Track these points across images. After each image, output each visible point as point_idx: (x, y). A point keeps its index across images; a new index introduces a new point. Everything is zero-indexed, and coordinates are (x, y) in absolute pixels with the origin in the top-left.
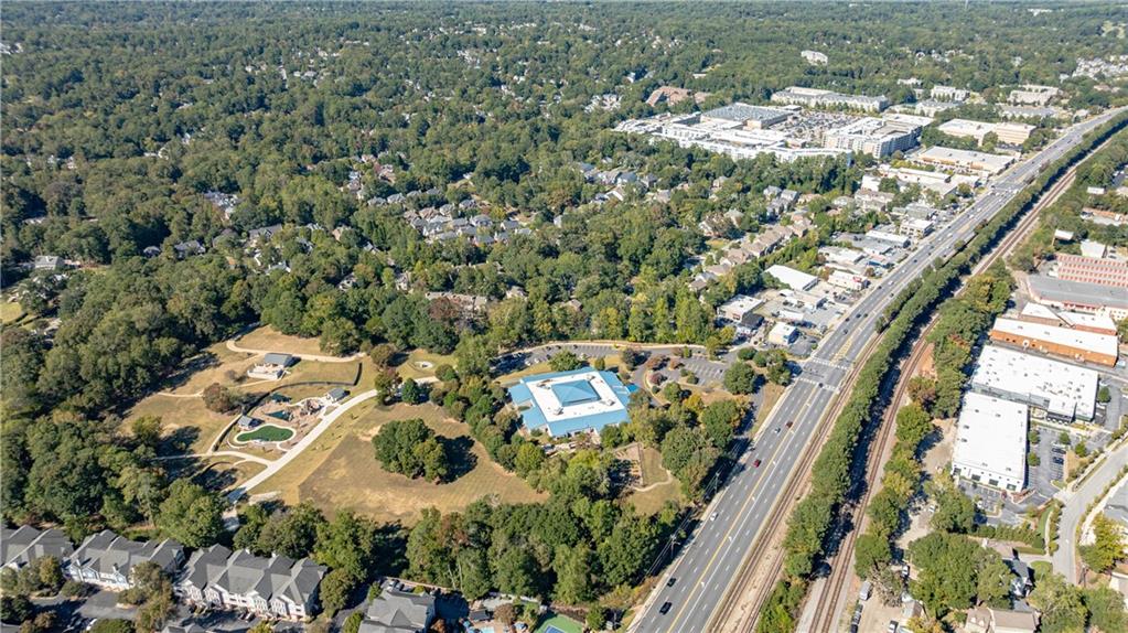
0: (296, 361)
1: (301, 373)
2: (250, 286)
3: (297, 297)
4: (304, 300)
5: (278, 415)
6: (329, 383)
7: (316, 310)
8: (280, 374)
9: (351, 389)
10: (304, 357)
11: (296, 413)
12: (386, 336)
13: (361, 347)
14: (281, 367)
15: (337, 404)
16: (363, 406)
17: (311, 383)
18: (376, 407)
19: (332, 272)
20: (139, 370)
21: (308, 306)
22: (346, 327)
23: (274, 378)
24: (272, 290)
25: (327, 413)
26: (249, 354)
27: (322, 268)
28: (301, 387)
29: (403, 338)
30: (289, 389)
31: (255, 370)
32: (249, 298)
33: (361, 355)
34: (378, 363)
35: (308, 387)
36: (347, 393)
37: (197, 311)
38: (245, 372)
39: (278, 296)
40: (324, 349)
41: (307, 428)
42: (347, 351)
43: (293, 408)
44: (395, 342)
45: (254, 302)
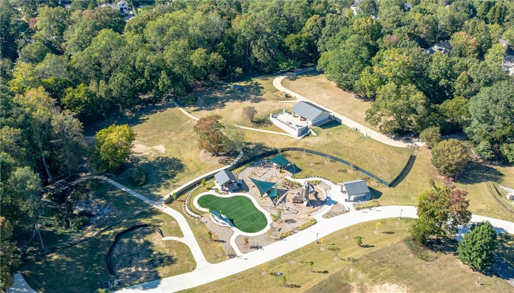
0: (332, 122)
1: (329, 140)
2: (324, 23)
3: (367, 45)
4: (374, 50)
5: (266, 188)
6: (357, 168)
7: (382, 66)
8: (304, 132)
9: (384, 190)
10: (346, 121)
11: (291, 195)
12: (467, 130)
13: (423, 134)
14: (309, 123)
15: (350, 205)
16: (388, 228)
17: (335, 159)
18: (406, 240)
19: (423, 31)
20: (163, 74)
21: (374, 59)
22: (413, 98)
23: (294, 133)
24: (343, 31)
25: (328, 215)
26: (287, 96)
27: (413, 24)
28: (319, 158)
29: (492, 141)
30: (304, 155)
31: (280, 117)
32: (317, 37)
33: (420, 144)
34: (438, 166)
35: (327, 162)
36: (374, 194)
37: (258, 33)
38: (269, 116)
39: (344, 38)
40: (371, 119)
41: (289, 227)
42: (402, 133)
43: (292, 185)
44: (476, 144)
45: (320, 40)
